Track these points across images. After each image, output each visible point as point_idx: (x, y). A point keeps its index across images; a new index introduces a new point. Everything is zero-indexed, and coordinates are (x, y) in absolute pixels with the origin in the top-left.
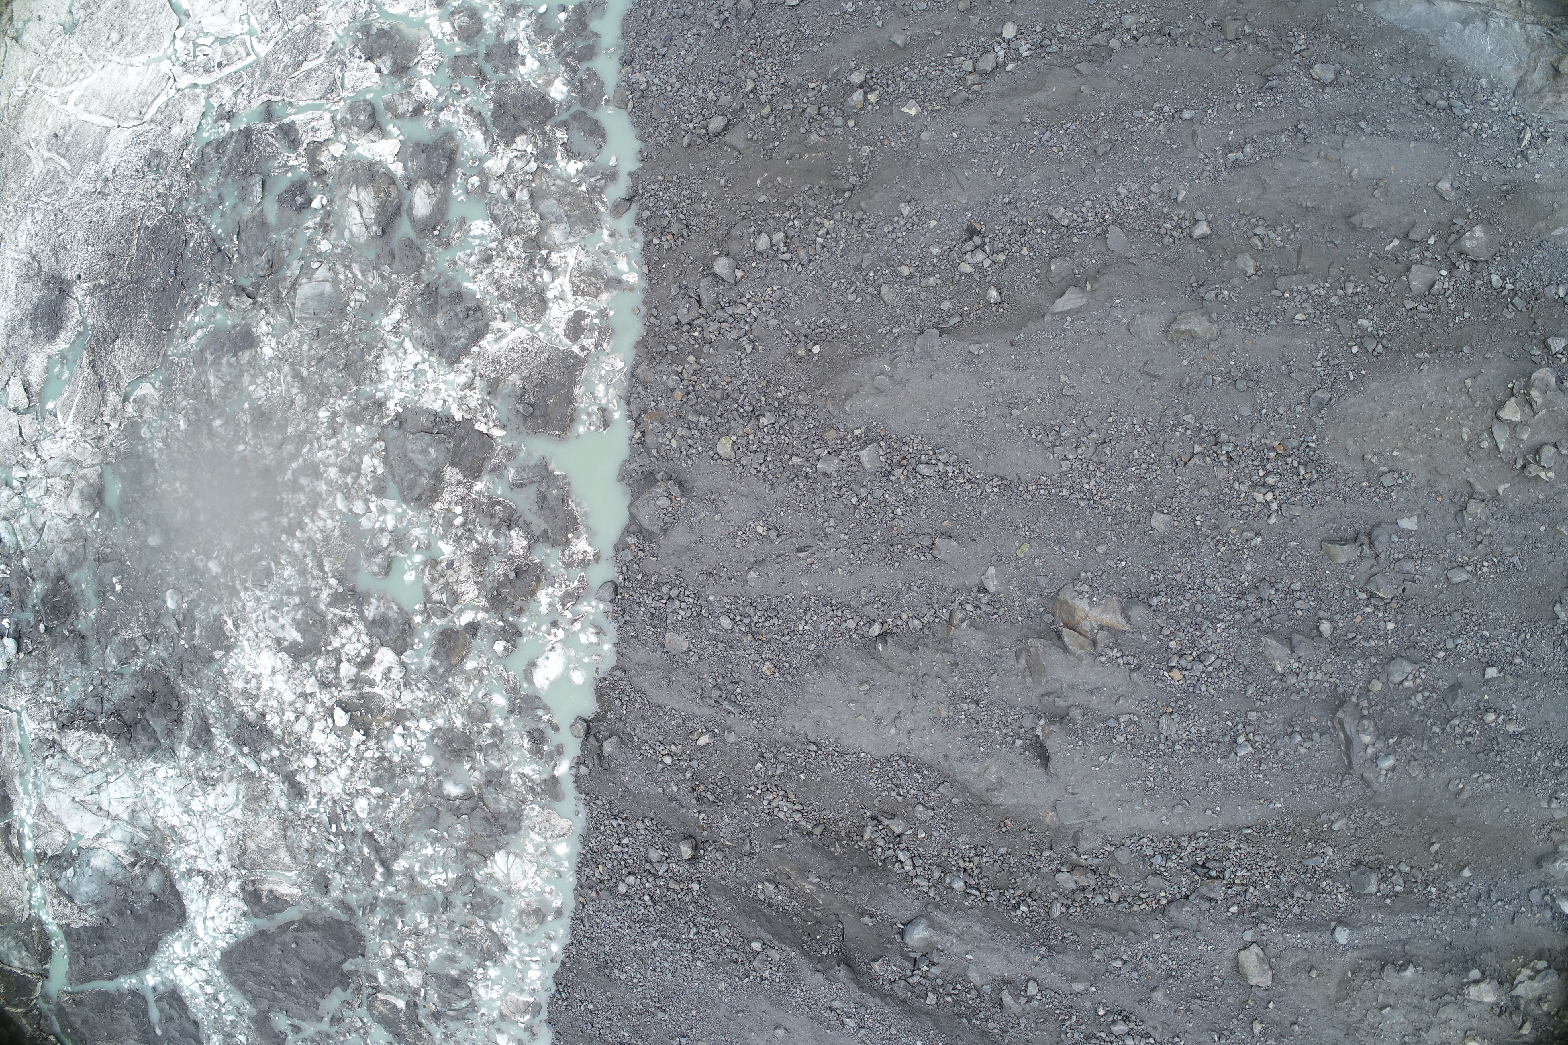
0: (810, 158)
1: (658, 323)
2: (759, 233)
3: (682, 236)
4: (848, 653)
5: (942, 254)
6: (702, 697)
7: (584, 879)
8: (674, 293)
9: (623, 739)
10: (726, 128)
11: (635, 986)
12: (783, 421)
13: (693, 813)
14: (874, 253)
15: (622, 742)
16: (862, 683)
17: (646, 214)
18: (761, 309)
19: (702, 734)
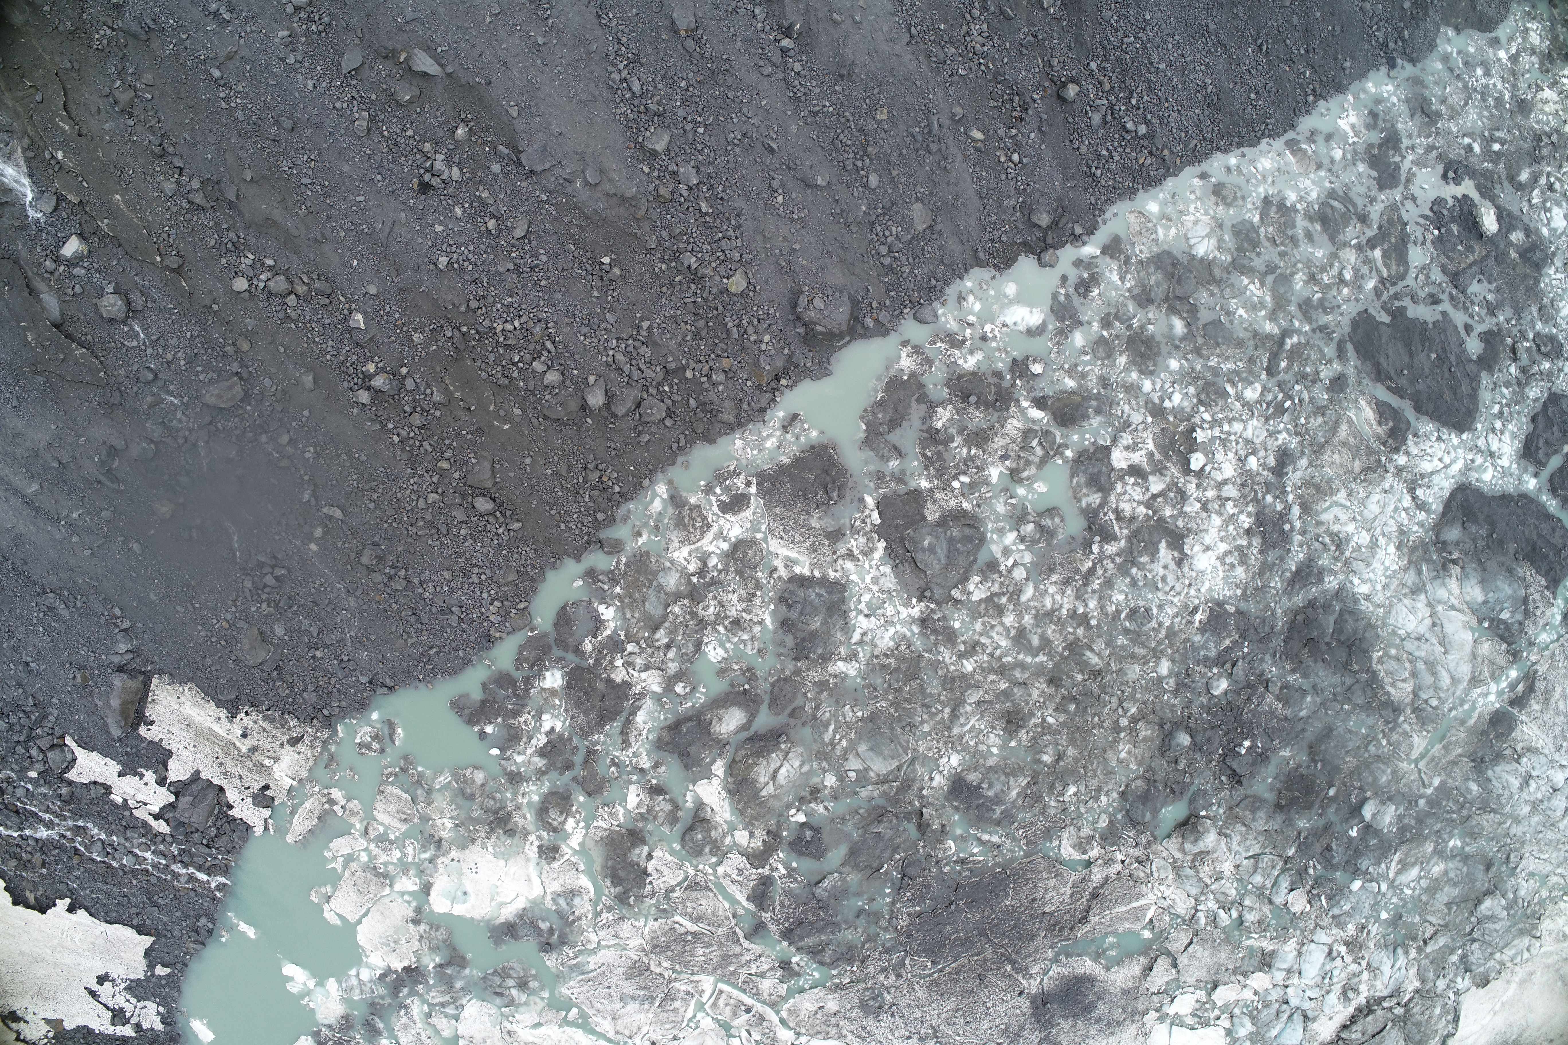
0: (456, 390)
1: (682, 436)
2: (546, 387)
3: (597, 467)
4: (822, 53)
5: (457, 203)
6: (945, 158)
7: (1162, 171)
8: (647, 437)
9: (1027, 211)
10: (482, 494)
11: (1207, 65)
12: (681, 245)
13: (1040, 106)
14: (496, 265)
15: (1032, 210)
16: (835, 23)
17: (601, 516)
18: (607, 340)
19: (974, 140)
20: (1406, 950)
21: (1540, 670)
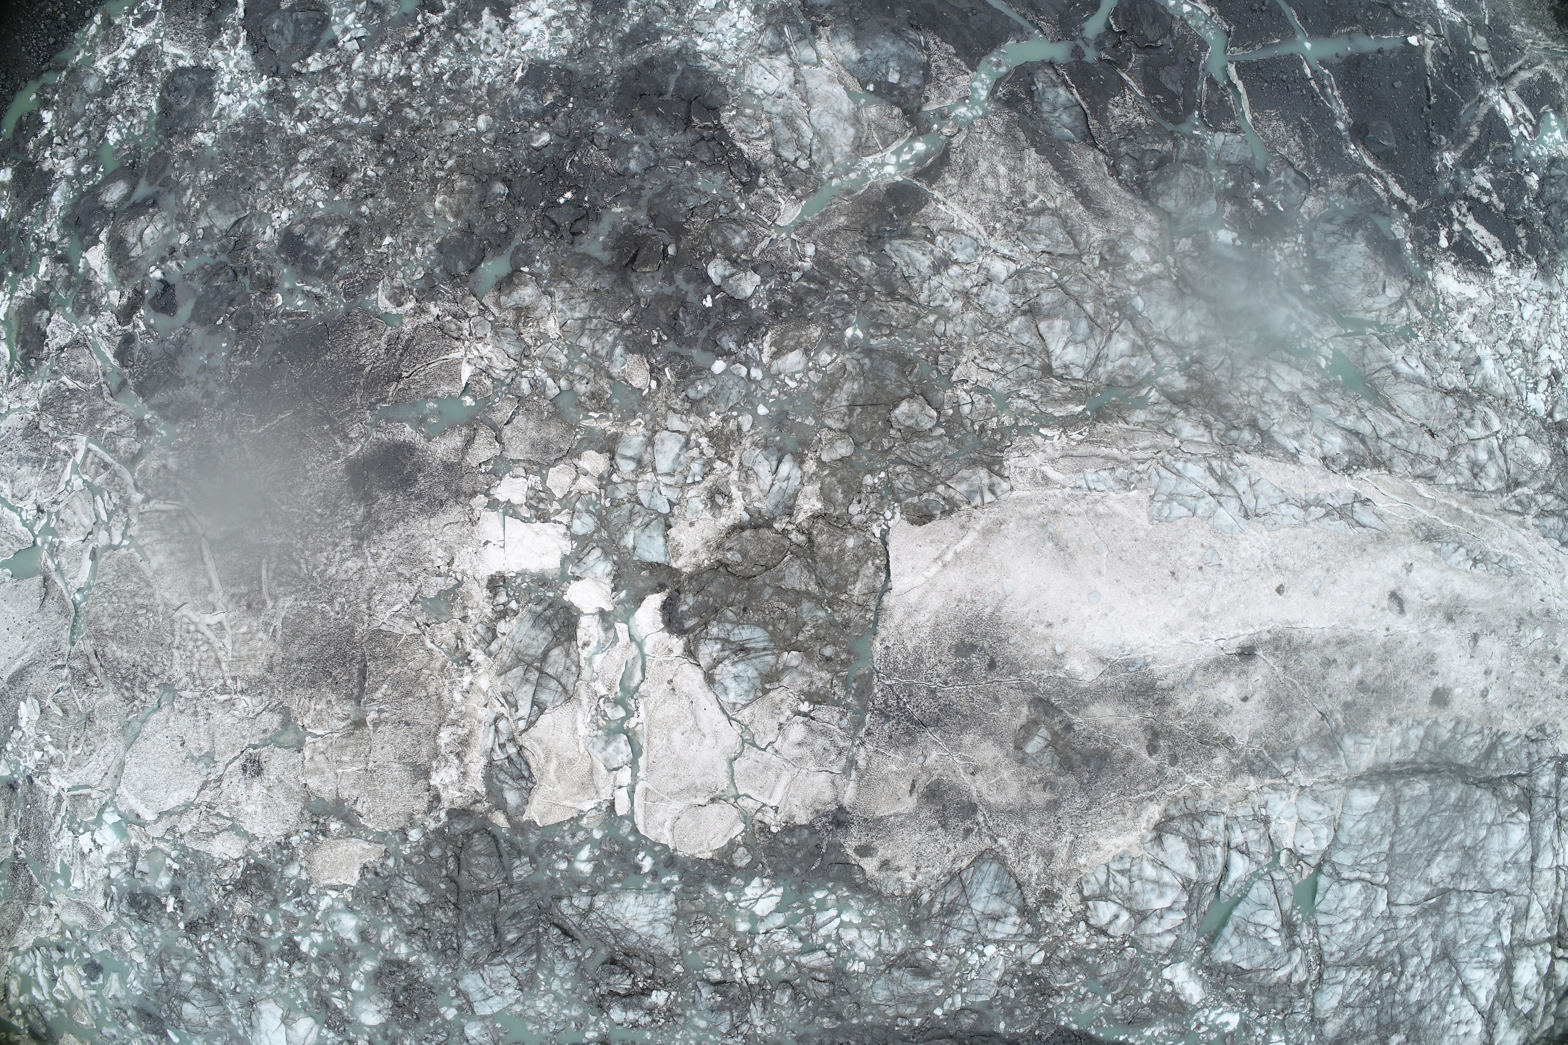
20: (800, 460)
21: (955, 142)
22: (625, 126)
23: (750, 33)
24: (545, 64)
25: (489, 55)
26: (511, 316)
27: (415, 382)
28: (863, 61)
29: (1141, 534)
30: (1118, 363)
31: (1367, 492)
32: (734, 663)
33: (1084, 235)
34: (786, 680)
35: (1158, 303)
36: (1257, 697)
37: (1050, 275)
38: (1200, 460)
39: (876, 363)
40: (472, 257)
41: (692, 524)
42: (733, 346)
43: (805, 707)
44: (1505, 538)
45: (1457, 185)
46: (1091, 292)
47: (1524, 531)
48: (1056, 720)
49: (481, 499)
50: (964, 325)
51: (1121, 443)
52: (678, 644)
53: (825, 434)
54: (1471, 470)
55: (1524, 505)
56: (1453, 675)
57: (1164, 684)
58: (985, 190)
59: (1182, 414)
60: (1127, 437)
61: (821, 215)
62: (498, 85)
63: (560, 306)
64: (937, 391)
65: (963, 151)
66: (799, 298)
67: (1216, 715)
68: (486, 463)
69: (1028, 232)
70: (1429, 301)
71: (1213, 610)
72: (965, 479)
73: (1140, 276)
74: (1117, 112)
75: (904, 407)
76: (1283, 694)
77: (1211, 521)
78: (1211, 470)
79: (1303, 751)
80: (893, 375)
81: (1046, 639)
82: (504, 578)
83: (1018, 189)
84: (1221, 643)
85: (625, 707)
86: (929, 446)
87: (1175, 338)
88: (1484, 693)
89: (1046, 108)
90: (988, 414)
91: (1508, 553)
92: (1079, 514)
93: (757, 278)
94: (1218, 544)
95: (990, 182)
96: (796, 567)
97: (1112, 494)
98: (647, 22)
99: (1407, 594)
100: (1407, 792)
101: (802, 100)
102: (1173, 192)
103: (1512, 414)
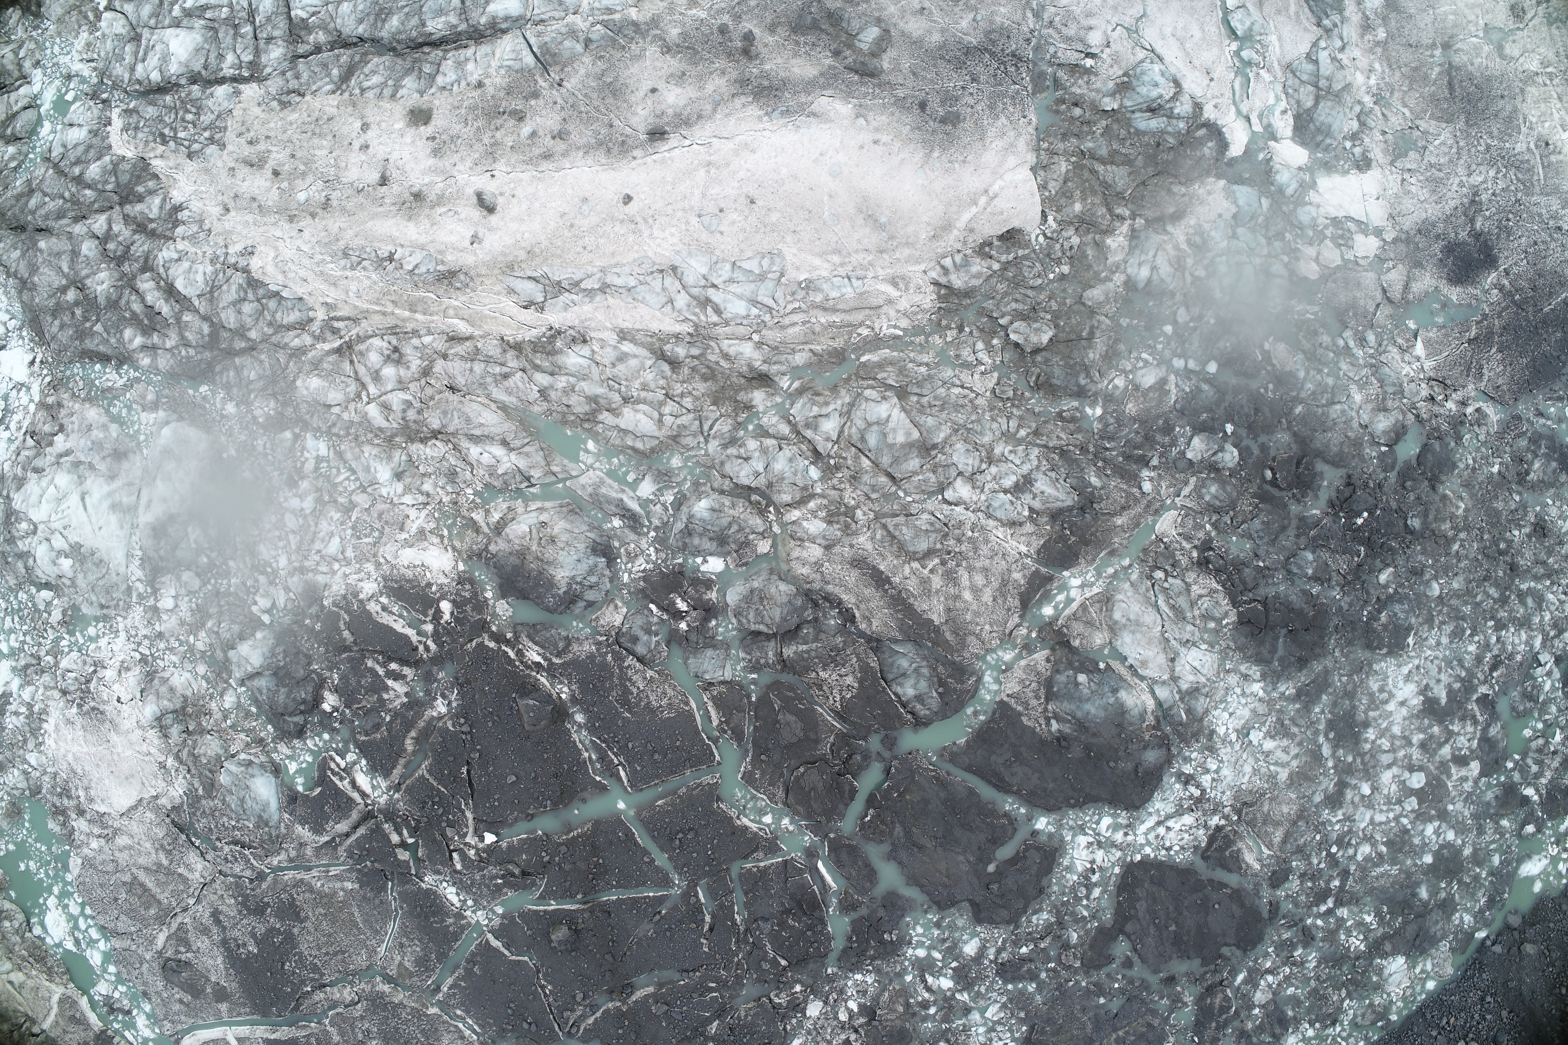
20: (1130, 284)
21: (1016, 619)
22: (1318, 596)
23: (1216, 708)
24: (1390, 653)
25: (1436, 658)
26: (1389, 404)
27: (1457, 339)
28: (1115, 691)
29: (789, 239)
30: (831, 407)
31: (529, 316)
32: (1161, 97)
33: (878, 537)
34: (1111, 85)
35: (795, 474)
36: (641, 94)
37: (907, 494)
38: (732, 319)
39: (1073, 381)
40: (1429, 456)
41: (1220, 216)
42: (1205, 387)
43: (1089, 62)
44: (353, 288)
45: (428, 678)
46: (866, 478)
47: (329, 300)
48: (850, 60)
49: (1389, 236)
50: (991, 429)
51: (817, 329)
52: (1209, 113)
53: (1111, 309)
54: (401, 355)
55: (330, 328)
56: (408, 139)
57: (743, 99)
58: (985, 570)
59: (757, 364)
60: (812, 336)
61: (1138, 525)
62: (1426, 627)
63: (1354, 414)
64: (1010, 361)
65: (1009, 610)
66: (1149, 440)
67: (684, 74)
68: (1389, 270)
69: (940, 531)
70: (461, 536)
71: (702, 173)
72: (974, 277)
73: (812, 505)
74: (849, 680)
75: (1045, 338)
76: (610, 100)
77: (714, 259)
78: (718, 311)
79: (579, 48)
80: (1057, 371)
81: (877, 130)
82: (1359, 168)
83: (950, 577)
84: (687, 142)
85: (1241, 60)
86: (1014, 305)
87: (770, 442)
88: (365, 127)
89: (925, 671)
90: (957, 344)
91: (349, 273)
92: (857, 251)
93: (1189, 455)
94: (704, 236)
95: (979, 580)
96: (1121, 184)
97: (825, 274)
98: (1307, 709)
99: (476, 213)
100: (453, 19)
101: (1168, 640)
102: (785, 599)
103: (348, 428)
